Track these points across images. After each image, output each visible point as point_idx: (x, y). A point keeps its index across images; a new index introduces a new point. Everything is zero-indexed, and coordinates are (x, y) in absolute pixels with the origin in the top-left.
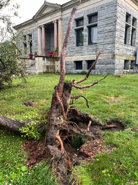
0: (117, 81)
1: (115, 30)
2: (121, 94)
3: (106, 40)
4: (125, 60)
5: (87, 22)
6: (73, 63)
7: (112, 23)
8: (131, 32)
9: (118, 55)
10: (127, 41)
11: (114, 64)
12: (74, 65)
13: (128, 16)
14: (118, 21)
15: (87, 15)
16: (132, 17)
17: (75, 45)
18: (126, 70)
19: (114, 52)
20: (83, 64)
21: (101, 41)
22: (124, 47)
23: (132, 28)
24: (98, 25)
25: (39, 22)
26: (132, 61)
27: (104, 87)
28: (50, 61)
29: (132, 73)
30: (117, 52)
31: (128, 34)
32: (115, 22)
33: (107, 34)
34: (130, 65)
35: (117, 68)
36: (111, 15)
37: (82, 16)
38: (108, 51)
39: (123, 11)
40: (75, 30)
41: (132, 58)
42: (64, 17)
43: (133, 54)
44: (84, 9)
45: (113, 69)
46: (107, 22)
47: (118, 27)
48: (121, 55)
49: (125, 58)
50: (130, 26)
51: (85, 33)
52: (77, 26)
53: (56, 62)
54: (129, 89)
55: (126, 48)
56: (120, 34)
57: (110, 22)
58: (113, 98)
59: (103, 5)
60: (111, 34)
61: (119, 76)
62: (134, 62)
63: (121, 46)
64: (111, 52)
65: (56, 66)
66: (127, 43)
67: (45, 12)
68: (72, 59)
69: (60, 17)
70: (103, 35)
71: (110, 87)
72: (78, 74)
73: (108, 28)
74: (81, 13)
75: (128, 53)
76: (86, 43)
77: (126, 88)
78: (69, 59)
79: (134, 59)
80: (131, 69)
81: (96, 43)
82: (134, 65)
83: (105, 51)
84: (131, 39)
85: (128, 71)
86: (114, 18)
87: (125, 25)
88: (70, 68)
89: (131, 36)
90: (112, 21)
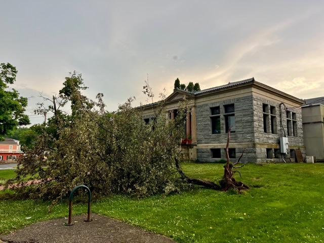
0: (258, 168)
1: (253, 121)
2: (262, 177)
3: (244, 130)
4: (267, 149)
5: (224, 111)
6: (210, 151)
7: (249, 115)
8: (270, 121)
9: (259, 144)
10: (267, 129)
11: (255, 153)
12: (210, 153)
13: (265, 106)
14: (255, 113)
15: (224, 106)
16: (269, 106)
17: (211, 132)
18: (269, 159)
19: (254, 141)
20: (221, 152)
21: (239, 130)
22: (264, 135)
23: (271, 116)
24: (235, 114)
25: (168, 107)
26: (276, 150)
27: (248, 172)
28: (185, 148)
29: (278, 162)
30: (257, 141)
31: (267, 122)
32: (253, 113)
33: (245, 124)
34: (274, 154)
35: (259, 157)
36: (248, 108)
37: (217, 105)
38: (248, 140)
39: (259, 103)
40: (211, 117)
41: (275, 146)
42: (198, 105)
43: (275, 142)
44: (220, 100)
45: (255, 158)
46: (244, 114)
47: (255, 118)
48: (262, 144)
49: (266, 147)
50: (268, 115)
51: (223, 122)
52: (212, 114)
53: (190, 149)
54: (268, 174)
55: (267, 136)
56: (258, 124)
57: (247, 113)
58: (255, 179)
59: (239, 98)
60: (249, 124)
61: (262, 165)
62: (279, 151)
63: (261, 135)
64: (251, 141)
65: (190, 154)
66: (267, 131)
67: (176, 98)
68: (208, 146)
69: (194, 104)
70: (241, 124)
71: (252, 173)
72: (216, 162)
73: (246, 118)
74: (216, 102)
75: (270, 142)
76: (223, 131)
77: (266, 174)
78: (205, 146)
79: (278, 147)
80: (275, 158)
81: (234, 132)
82: (278, 153)
83: (245, 140)
84: (271, 127)
85: (272, 160)
86: (251, 110)
87: (263, 115)
88: (205, 156)
89: (270, 124)
90: (249, 113)
